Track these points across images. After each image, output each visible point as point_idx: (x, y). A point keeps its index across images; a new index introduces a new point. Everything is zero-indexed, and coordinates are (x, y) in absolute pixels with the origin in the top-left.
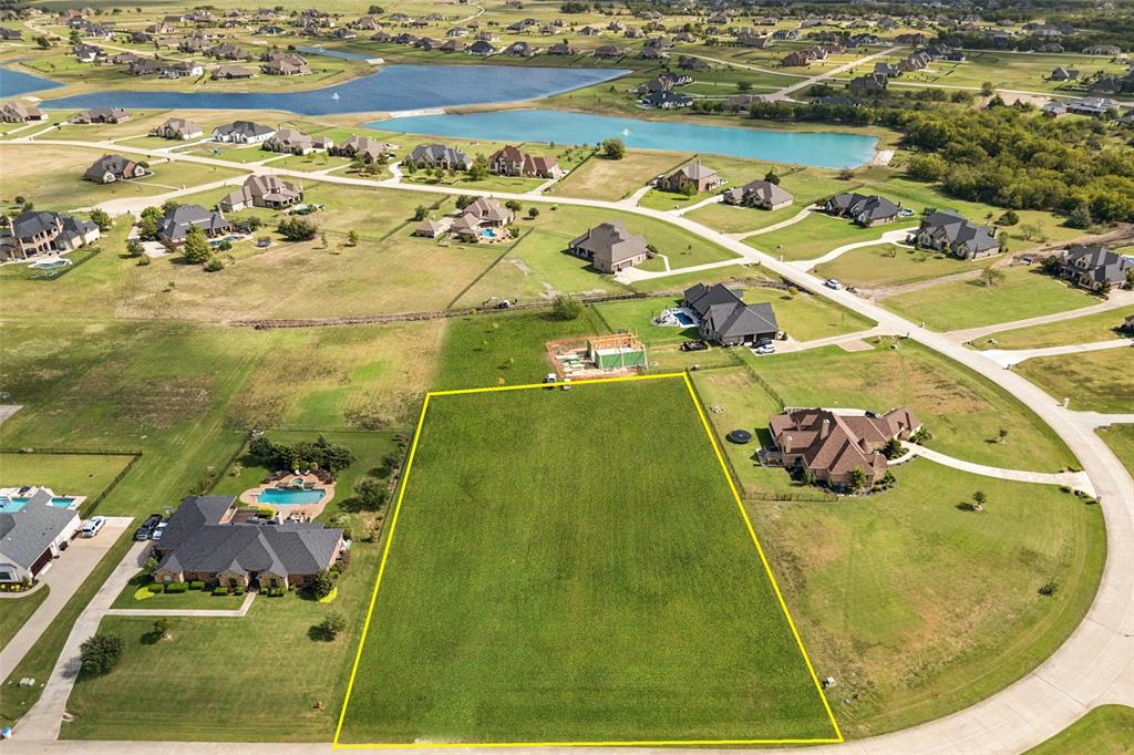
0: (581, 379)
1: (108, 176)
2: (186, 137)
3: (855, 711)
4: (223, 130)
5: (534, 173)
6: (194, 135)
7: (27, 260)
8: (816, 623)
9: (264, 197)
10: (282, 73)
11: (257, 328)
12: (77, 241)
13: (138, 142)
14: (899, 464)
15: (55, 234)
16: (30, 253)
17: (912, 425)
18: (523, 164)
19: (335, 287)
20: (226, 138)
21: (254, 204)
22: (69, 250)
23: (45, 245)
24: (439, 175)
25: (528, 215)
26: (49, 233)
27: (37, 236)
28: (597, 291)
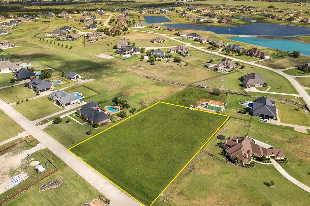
0: (199, 109)
1: (155, 42)
2: (181, 35)
3: (160, 204)
4: (189, 35)
5: (259, 57)
6: (183, 35)
7: (124, 55)
8: (178, 183)
9: (179, 51)
10: (222, 23)
11: (146, 78)
12: (134, 53)
13: (171, 35)
14: (262, 164)
15: (131, 51)
16: (125, 54)
17: (278, 156)
18: (256, 53)
19: (171, 74)
20: (189, 37)
21: (176, 52)
22: (132, 55)
23: (129, 53)
24: (229, 53)
25: (241, 67)
26: (130, 50)
27: (127, 51)
28: (235, 91)
